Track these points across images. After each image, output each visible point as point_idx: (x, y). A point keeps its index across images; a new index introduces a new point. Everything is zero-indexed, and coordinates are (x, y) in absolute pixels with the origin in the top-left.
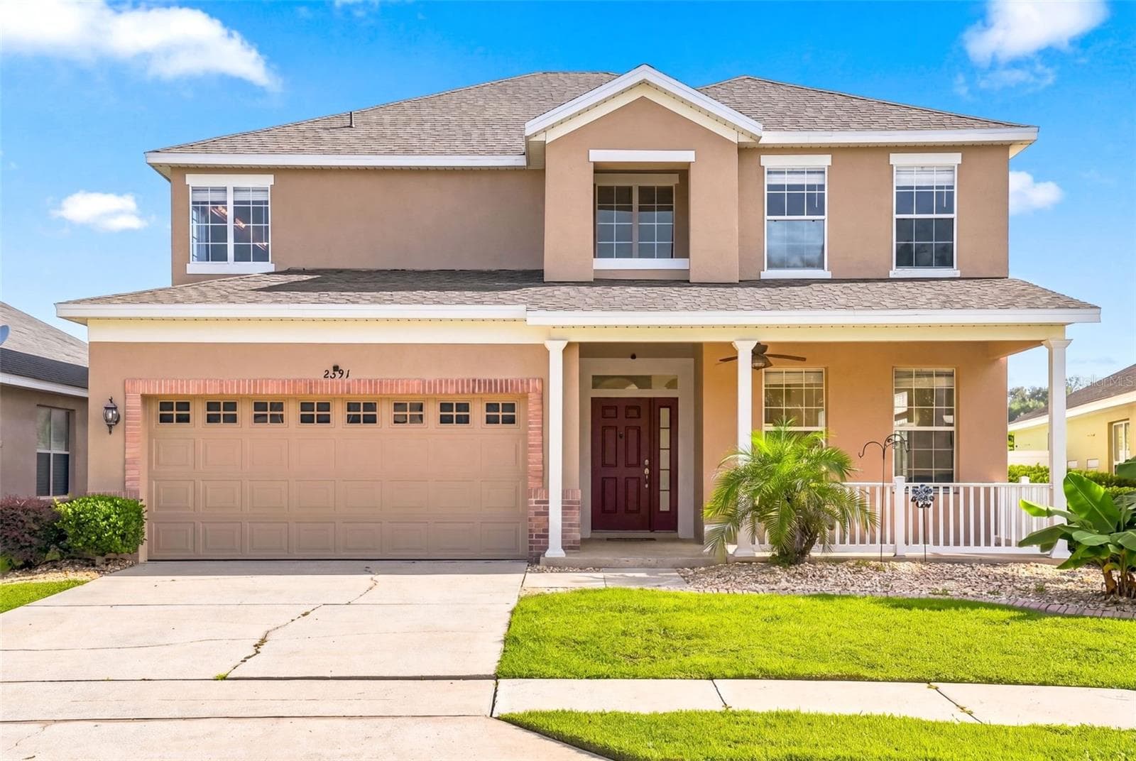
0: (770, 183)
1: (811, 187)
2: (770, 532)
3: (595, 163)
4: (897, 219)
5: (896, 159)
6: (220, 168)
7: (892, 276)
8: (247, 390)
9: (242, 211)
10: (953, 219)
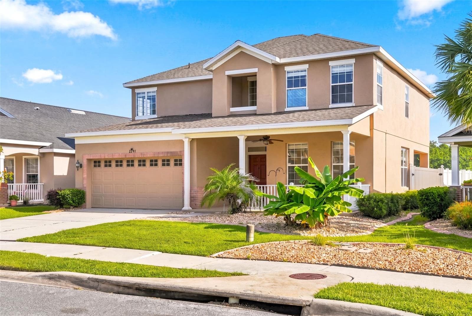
0: (288, 76)
1: (302, 76)
3: (227, 75)
4: (332, 86)
5: (331, 63)
7: (330, 107)
10: (352, 84)
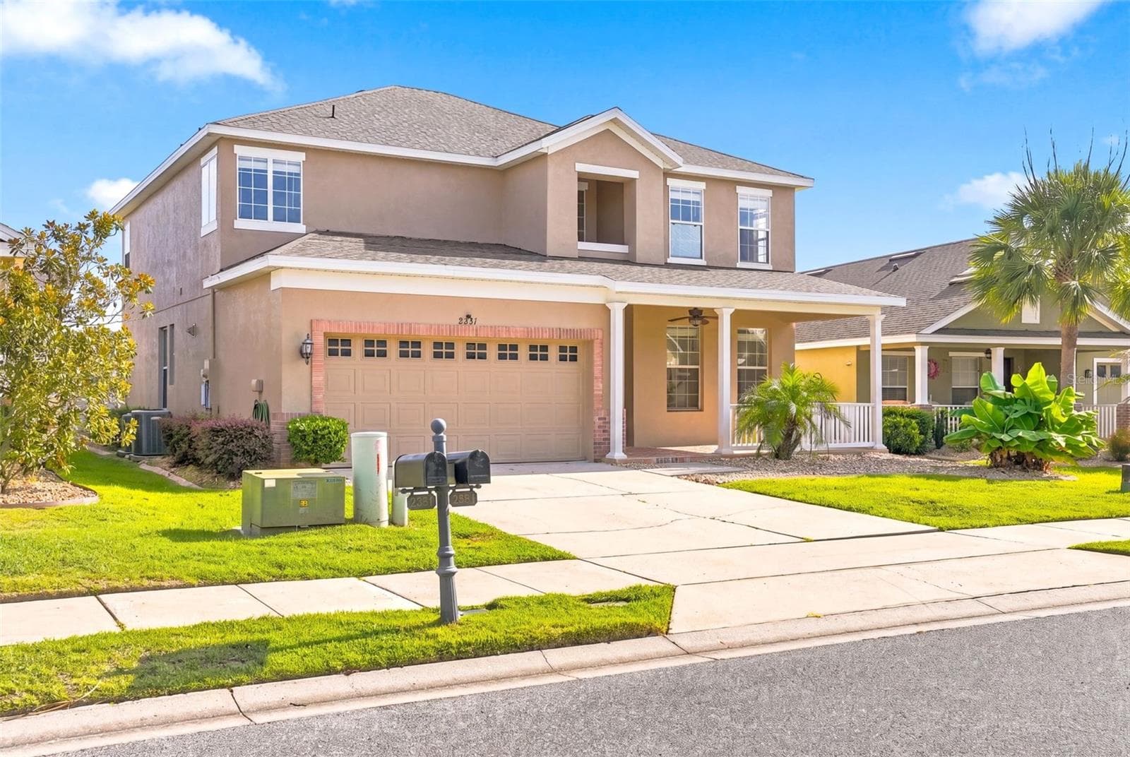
0: (673, 198)
1: (694, 203)
2: (764, 432)
3: (579, 172)
4: (740, 229)
5: (741, 190)
6: (269, 144)
7: (738, 266)
8: (393, 331)
9: (280, 180)
10: (768, 232)
